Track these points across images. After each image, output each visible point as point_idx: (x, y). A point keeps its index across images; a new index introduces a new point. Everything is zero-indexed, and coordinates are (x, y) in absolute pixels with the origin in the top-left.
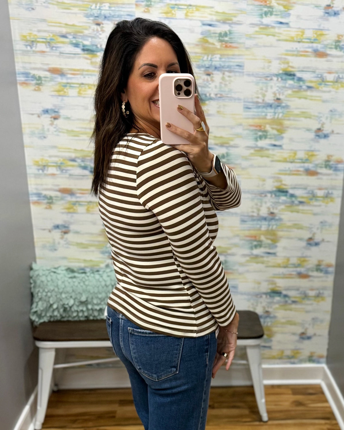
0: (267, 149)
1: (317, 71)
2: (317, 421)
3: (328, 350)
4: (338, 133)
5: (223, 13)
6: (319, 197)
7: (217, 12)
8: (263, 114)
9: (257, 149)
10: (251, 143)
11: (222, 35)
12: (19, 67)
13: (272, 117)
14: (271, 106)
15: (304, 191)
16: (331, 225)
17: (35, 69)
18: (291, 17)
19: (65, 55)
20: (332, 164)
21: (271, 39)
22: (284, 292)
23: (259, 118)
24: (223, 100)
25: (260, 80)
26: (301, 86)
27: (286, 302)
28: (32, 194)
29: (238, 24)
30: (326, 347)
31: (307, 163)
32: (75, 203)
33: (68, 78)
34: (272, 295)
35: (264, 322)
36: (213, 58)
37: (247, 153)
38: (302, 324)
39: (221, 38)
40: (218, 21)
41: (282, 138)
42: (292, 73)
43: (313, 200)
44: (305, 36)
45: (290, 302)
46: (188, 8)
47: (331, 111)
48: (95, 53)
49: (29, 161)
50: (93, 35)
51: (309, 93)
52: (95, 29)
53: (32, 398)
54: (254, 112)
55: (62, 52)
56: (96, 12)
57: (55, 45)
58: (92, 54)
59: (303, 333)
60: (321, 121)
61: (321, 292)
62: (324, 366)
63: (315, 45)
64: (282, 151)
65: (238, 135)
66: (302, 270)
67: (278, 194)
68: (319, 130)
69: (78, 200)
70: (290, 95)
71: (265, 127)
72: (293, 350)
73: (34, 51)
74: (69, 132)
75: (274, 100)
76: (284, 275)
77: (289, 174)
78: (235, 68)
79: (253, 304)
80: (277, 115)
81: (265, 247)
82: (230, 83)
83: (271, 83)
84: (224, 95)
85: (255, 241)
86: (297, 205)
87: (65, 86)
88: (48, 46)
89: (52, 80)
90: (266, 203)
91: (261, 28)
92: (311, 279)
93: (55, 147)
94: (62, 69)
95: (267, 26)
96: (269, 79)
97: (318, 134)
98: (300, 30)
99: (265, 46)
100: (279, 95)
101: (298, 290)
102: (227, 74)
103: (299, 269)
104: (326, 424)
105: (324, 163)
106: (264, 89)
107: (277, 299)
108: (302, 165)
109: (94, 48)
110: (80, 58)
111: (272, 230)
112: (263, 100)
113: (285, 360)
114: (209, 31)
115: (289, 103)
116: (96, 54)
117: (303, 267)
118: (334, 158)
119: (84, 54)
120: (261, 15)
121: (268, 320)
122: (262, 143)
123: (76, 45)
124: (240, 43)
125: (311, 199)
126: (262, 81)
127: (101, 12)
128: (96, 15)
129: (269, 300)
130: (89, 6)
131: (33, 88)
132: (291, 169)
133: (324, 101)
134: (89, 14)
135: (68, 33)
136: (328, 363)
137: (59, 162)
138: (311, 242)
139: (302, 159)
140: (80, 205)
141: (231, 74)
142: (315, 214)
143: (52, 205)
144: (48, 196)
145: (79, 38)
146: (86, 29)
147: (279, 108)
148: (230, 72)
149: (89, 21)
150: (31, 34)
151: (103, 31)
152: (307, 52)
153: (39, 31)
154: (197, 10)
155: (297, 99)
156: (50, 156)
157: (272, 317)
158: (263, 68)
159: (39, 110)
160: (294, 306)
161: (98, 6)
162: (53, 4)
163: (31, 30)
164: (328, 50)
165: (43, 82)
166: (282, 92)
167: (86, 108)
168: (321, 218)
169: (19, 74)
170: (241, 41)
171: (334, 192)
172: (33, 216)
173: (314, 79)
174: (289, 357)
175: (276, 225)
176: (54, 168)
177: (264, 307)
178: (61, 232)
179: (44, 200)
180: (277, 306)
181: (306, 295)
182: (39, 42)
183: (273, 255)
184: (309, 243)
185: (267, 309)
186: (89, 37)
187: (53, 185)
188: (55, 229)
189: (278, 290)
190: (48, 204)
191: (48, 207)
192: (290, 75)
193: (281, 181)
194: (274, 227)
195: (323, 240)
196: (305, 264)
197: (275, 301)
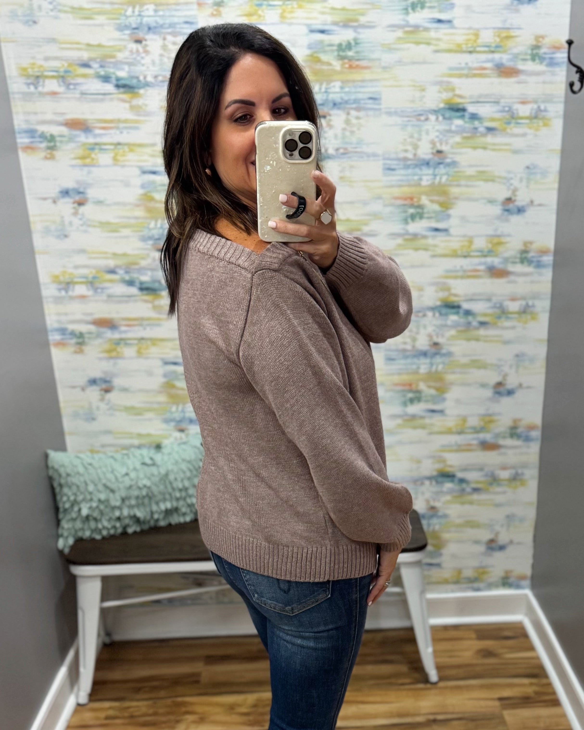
0: (425, 237)
1: (502, 101)
2: (517, 681)
3: (533, 566)
4: (540, 205)
5: (343, 9)
6: (512, 313)
7: (333, 9)
8: (416, 178)
9: (407, 237)
10: (398, 228)
11: (344, 47)
12: (19, 122)
13: (429, 183)
14: (427, 164)
15: (487, 305)
16: (532, 360)
17: (43, 122)
18: (456, 10)
19: (88, 97)
20: (533, 257)
21: (424, 51)
22: (460, 475)
23: (409, 186)
24: (349, 157)
25: (409, 121)
26: (476, 129)
27: (463, 490)
28: (52, 331)
29: (369, 26)
30: (530, 561)
31: (491, 256)
32: (118, 342)
33: (95, 136)
34: (440, 479)
35: (429, 525)
36: (329, 88)
37: (392, 244)
38: (490, 526)
39: (341, 53)
40: (335, 23)
41: (449, 216)
42: (461, 106)
43: (503, 319)
44: (480, 41)
45: (468, 490)
46: (284, 4)
47: (528, 168)
48: (136, 90)
49: (44, 278)
50: (131, 61)
51: (490, 139)
52: (134, 50)
53: (71, 655)
54: (400, 174)
55: (84, 92)
56: (133, 21)
57: (72, 81)
58: (133, 93)
59: (492, 541)
60: (511, 185)
61: (520, 471)
62: (528, 592)
63: (497, 56)
64: (448, 238)
65: (376, 216)
66: (487, 437)
67: (444, 311)
68: (509, 200)
69: (124, 336)
70: (458, 143)
71: (419, 199)
72: (476, 569)
73: (39, 93)
74: (104, 225)
75: (433, 153)
76: (460, 446)
77: (462, 277)
78: (366, 104)
80: (438, 178)
81: (427, 401)
82: (359, 129)
83: (428, 126)
84: (350, 150)
85: (411, 391)
86: (477, 328)
87: (92, 149)
88: (62, 84)
89: (71, 139)
90: (425, 327)
91: (406, 32)
92: (503, 450)
93: (82, 251)
94: (85, 120)
95: (416, 28)
96: (423, 118)
97: (507, 208)
98: (471, 31)
99: (414, 63)
100: (441, 144)
101: (481, 469)
102: (354, 113)
103: (482, 436)
104: (531, 684)
105: (519, 256)
106: (416, 135)
107: (448, 485)
108: (483, 260)
109: (134, 81)
110: (112, 100)
111: (436, 372)
112: (415, 155)
113: (465, 586)
114: (321, 42)
115: (457, 158)
116: (137, 93)
117: (488, 431)
118: (535, 246)
119: (119, 93)
120: (406, 9)
121: (435, 521)
122: (415, 227)
123: (106, 79)
124: (373, 60)
125: (499, 317)
126: (411, 123)
127: (142, 20)
128: (134, 26)
129: (435, 488)
130: (123, 12)
131: (43, 154)
132: (465, 268)
133: (516, 152)
134: (123, 25)
135: (91, 59)
136: (533, 587)
137: (90, 276)
138: (501, 389)
139: (481, 251)
140: (126, 344)
141: (361, 114)
142: (506, 342)
143: (83, 347)
144: (77, 332)
145: (109, 67)
146: (120, 51)
147: (442, 166)
148: (358, 109)
149: (123, 37)
150: (33, 64)
151: (147, 52)
152: (484, 69)
153: (47, 59)
154: (300, 7)
155: (469, 150)
156: (76, 267)
157: (441, 517)
158: (413, 101)
159: (54, 192)
160: (475, 497)
161: (137, 9)
162: (66, 12)
163: (33, 58)
164: (520, 62)
165: (58, 144)
166: (445, 139)
167: (127, 184)
168: (517, 348)
169: (20, 133)
170: (374, 56)
171: (537, 303)
172: (56, 366)
173: (498, 116)
174: (470, 580)
175: (443, 363)
176: (83, 286)
177: (428, 501)
178: (101, 390)
179: (71, 339)
180: (448, 498)
181: (495, 477)
182: (46, 77)
183: (440, 414)
184: (498, 391)
185: (432, 504)
186: (126, 63)
187: (84, 314)
188: (91, 385)
189: (449, 472)
190: (78, 346)
191: (78, 350)
192: (458, 110)
193: (449, 289)
194: (440, 367)
195: (520, 385)
196: (492, 426)
197: (444, 489)
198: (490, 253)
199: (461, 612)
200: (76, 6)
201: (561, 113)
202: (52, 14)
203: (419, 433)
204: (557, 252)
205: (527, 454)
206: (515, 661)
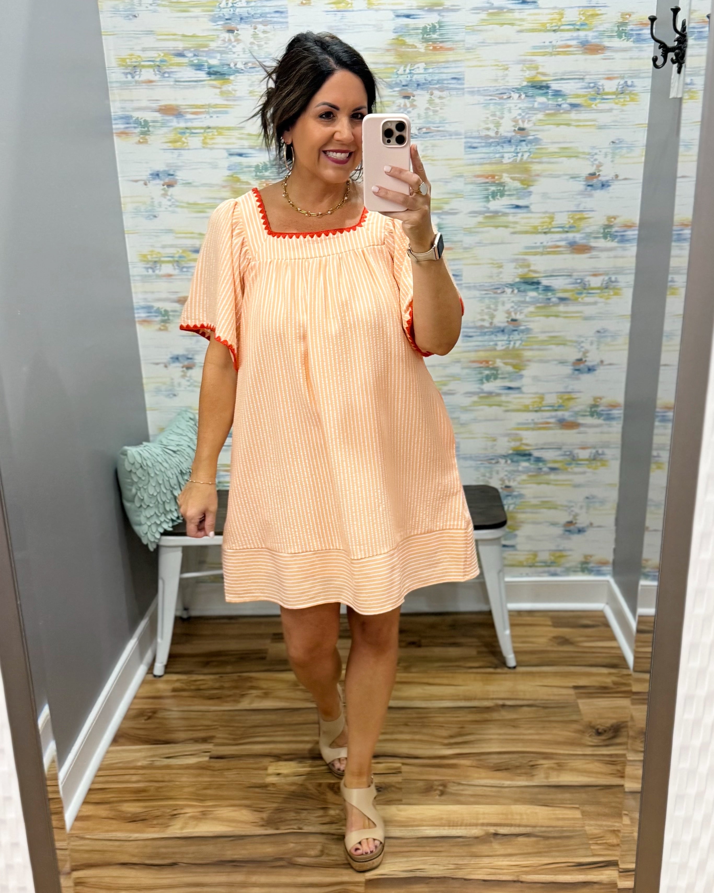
0: (505, 214)
1: (588, 77)
2: (594, 670)
3: (615, 550)
4: (625, 179)
6: (593, 289)
8: (498, 155)
9: (488, 214)
10: (479, 205)
11: (428, 30)
12: (115, 108)
13: (511, 160)
14: (509, 141)
15: (569, 280)
16: (614, 336)
17: (139, 109)
19: (181, 84)
20: (617, 232)
21: (508, 31)
22: (536, 454)
23: (490, 164)
24: (431, 136)
25: (491, 100)
26: (559, 105)
27: (540, 470)
28: (138, 309)
29: (454, 10)
30: (612, 546)
31: (573, 232)
33: (187, 121)
34: (516, 458)
36: (414, 70)
37: (472, 222)
38: (568, 508)
39: (426, 36)
40: (421, 8)
41: (530, 193)
42: (544, 84)
43: (584, 295)
44: (565, 20)
45: (545, 469)
47: (613, 142)
48: (227, 77)
49: (132, 257)
50: (223, 49)
51: (573, 115)
52: (227, 39)
54: (482, 152)
55: (178, 79)
56: (227, 13)
57: (167, 70)
58: (224, 79)
59: (570, 523)
60: (596, 160)
61: (601, 451)
62: (609, 579)
63: (582, 34)
64: (529, 215)
65: (457, 194)
66: (566, 415)
67: (523, 287)
68: (593, 175)
70: (540, 120)
71: (501, 177)
72: (553, 552)
73: (136, 82)
74: (191, 205)
75: (515, 131)
76: (536, 424)
77: (542, 254)
78: (450, 84)
79: (484, 475)
80: (520, 155)
81: (503, 378)
82: (442, 109)
83: (510, 104)
84: (433, 128)
85: (487, 368)
86: (556, 305)
87: (184, 133)
88: (157, 72)
89: (164, 124)
90: (503, 303)
91: (491, 14)
92: (582, 429)
93: (170, 231)
94: (178, 106)
95: (500, 10)
96: (505, 97)
97: (590, 183)
98: (556, 11)
99: (497, 43)
100: (523, 121)
101: (559, 448)
102: (437, 93)
103: (560, 414)
104: (610, 674)
106: (498, 113)
107: (524, 464)
108: (564, 236)
109: (226, 68)
110: (203, 86)
111: (514, 348)
112: (497, 133)
113: (540, 569)
114: (406, 26)
115: (540, 135)
116: (228, 79)
117: (567, 409)
118: (619, 221)
119: (211, 80)
121: (511, 500)
122: (495, 205)
123: (199, 67)
124: (457, 42)
125: (580, 293)
126: (493, 101)
127: (234, 11)
128: (227, 17)
129: (510, 467)
130: (217, 4)
131: (136, 139)
132: (545, 244)
134: (217, 16)
135: (186, 49)
136: (615, 574)
137: (177, 255)
138: (582, 366)
139: (562, 227)
141: (445, 94)
142: (586, 318)
143: (167, 325)
144: (163, 310)
145: (203, 56)
146: (212, 40)
147: (524, 143)
148: (441, 89)
149: (215, 27)
150: (132, 55)
151: (238, 41)
152: (569, 46)
153: (144, 50)
155: (553, 127)
156: (164, 247)
157: (516, 497)
158: (496, 80)
159: (145, 174)
160: (552, 476)
161: (230, 1)
162: (164, 6)
163: (132, 49)
164: (606, 39)
165: (151, 129)
166: (527, 116)
167: (215, 166)
168: (598, 325)
169: (115, 119)
170: (457, 38)
171: (620, 278)
172: (141, 342)
173: (582, 92)
174: (547, 564)
175: (521, 340)
176: (170, 265)
177: (502, 480)
178: (183, 367)
179: (156, 316)
180: (524, 477)
181: (574, 456)
182: (144, 66)
183: (517, 391)
184: (577, 368)
185: (507, 483)
186: (219, 52)
187: (169, 292)
188: (174, 362)
189: (525, 450)
190: (163, 324)
191: (162, 328)
192: (541, 88)
193: (529, 266)
194: (518, 344)
195: (602, 362)
196: (571, 403)
197: (520, 468)
198: (571, 228)
199: (536, 599)
201: (649, 88)
202: (151, 8)
203: (495, 411)
204: (643, 226)
205: (608, 433)
206: (594, 650)
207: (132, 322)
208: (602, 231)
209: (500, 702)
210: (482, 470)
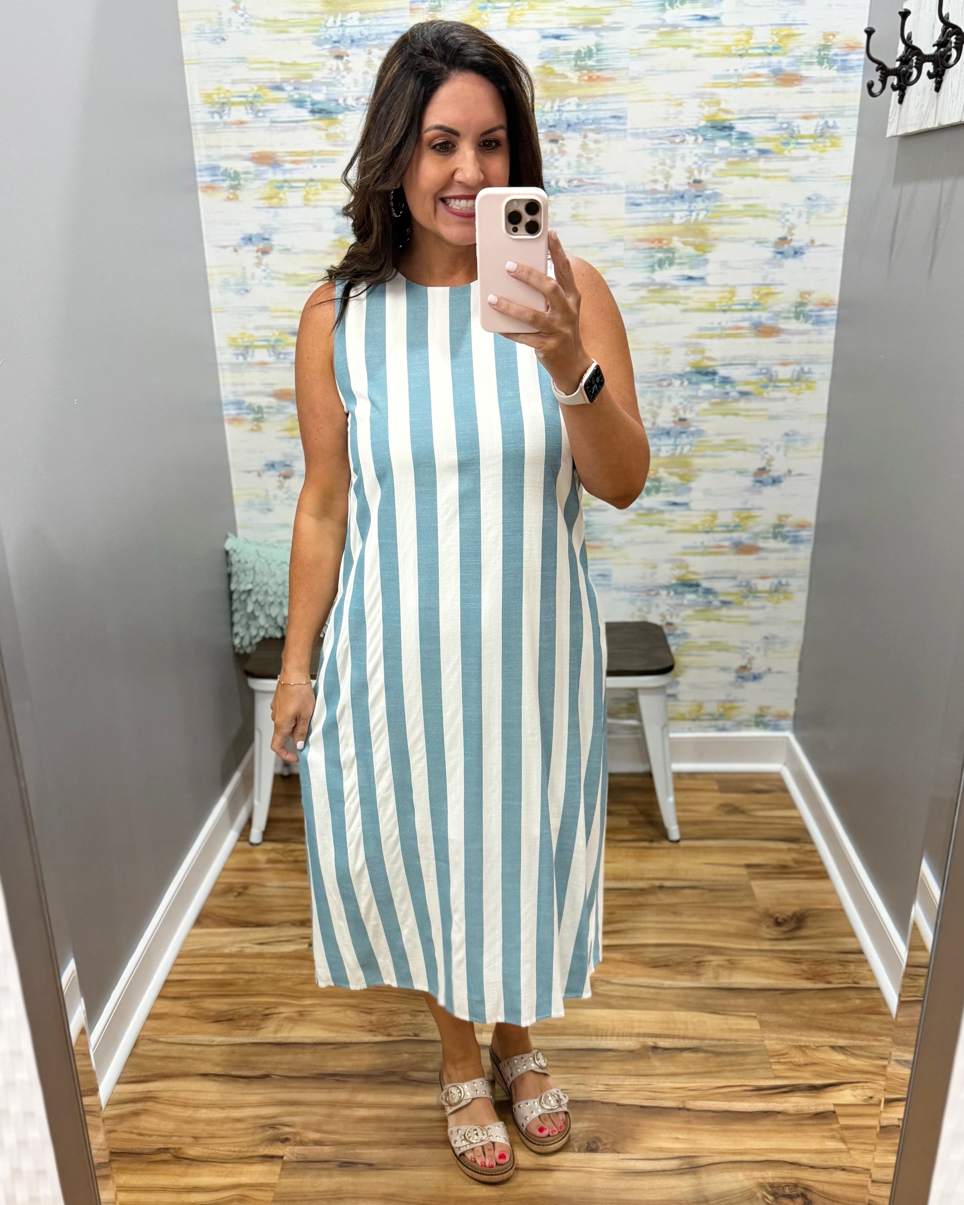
0: (675, 287)
1: (780, 115)
2: (772, 845)
3: (797, 701)
4: (823, 245)
5: (584, 9)
6: (781, 381)
7: (571, 8)
9: (653, 287)
10: (642, 276)
11: (583, 54)
12: (200, 158)
13: (683, 220)
14: (682, 197)
15: (752, 370)
16: (806, 440)
17: (227, 157)
18: (724, 4)
19: (279, 125)
20: (811, 311)
21: (683, 56)
22: (705, 584)
23: (658, 224)
24: (585, 191)
25: (660, 144)
26: (745, 151)
27: (709, 603)
28: (226, 405)
29: (615, 28)
30: (793, 695)
31: (757, 310)
33: (285, 171)
34: (680, 589)
36: (563, 106)
37: (633, 297)
38: (741, 650)
39: (579, 63)
40: (574, 27)
41: (706, 261)
42: (727, 124)
43: (770, 389)
44: (754, 42)
45: (716, 603)
46: (512, 6)
47: (809, 199)
48: (334, 116)
49: (220, 341)
50: (330, 80)
51: (762, 164)
52: (334, 68)
54: (647, 211)
55: (274, 120)
56: (335, 33)
57: (262, 108)
58: (331, 119)
59: (744, 668)
60: (787, 221)
61: (784, 581)
62: (789, 735)
63: (774, 59)
64: (703, 288)
65: (616, 262)
66: (743, 537)
67: (695, 378)
68: (783, 240)
70: (721, 170)
71: (670, 241)
72: (722, 703)
73: (225, 123)
74: (291, 277)
75: (689, 184)
76: (706, 547)
77: (720, 337)
78: (609, 124)
79: (640, 610)
80: (694, 214)
81: (667, 492)
82: (597, 155)
83: (683, 149)
84: (586, 181)
86: (736, 400)
87: (281, 187)
88: (250, 111)
89: (258, 176)
90: (670, 399)
91: (661, 33)
92: (763, 554)
93: (264, 309)
94: (274, 153)
95: (674, 28)
96: (678, 140)
97: (780, 249)
98: (744, 30)
99: (670, 71)
100: (700, 172)
101: (734, 577)
102: (591, 136)
103: (736, 535)
104: (790, 850)
106: (668, 162)
107: (691, 597)
108: (747, 315)
109: (333, 105)
110: (306, 128)
111: (682, 455)
112: (666, 186)
113: (706, 723)
114: (556, 49)
115: (719, 189)
116: (336, 119)
117: (745, 530)
119: (315, 120)
120: (663, 5)
122: (662, 275)
123: (300, 103)
124: (619, 69)
125: (766, 386)
126: (664, 146)
127: (344, 31)
128: (335, 39)
129: (673, 600)
130: (323, 22)
131: (225, 195)
132: (724, 324)
133: (794, 179)
134: (322, 38)
135: (284, 81)
136: (796, 729)
137: (274, 339)
139: (745, 304)
141: (601, 137)
142: (772, 418)
143: (261, 424)
144: (255, 406)
145: (305, 89)
146: (317, 69)
147: (700, 200)
148: (598, 131)
149: (321, 53)
150: (220, 89)
151: (348, 70)
152: (758, 76)
153: (234, 82)
154: (532, 8)
155: (736, 179)
156: (257, 328)
157: (679, 636)
158: (666, 119)
159: (236, 238)
160: (724, 612)
161: (339, 18)
162: (258, 25)
163: (220, 82)
164: (804, 67)
165: (242, 182)
166: (705, 165)
167: (319, 229)
168: (787, 426)
169: (200, 170)
170: (620, 65)
171: (815, 368)
172: (230, 446)
173: (773, 134)
174: (714, 717)
175: (690, 444)
176: (265, 351)
177: (663, 616)
178: (279, 476)
179: (248, 414)
180: (690, 612)
181: (751, 588)
182: (233, 104)
183: (683, 508)
184: (759, 479)
185: (669, 619)
186: (324, 84)
187: (263, 384)
188: (269, 470)
189: (692, 580)
190: (255, 423)
191: (255, 428)
192: (723, 128)
193: (703, 352)
194: (686, 449)
195: (790, 472)
196: (750, 523)
197: (685, 602)
198: (756, 306)
199: (700, 758)
200: (270, 18)
201: (855, 129)
202: (242, 28)
203: (657, 531)
204: (843, 304)
205: (794, 559)
206: (769, 820)
207: (220, 421)
208: (793, 309)
209: (657, 883)
210: (639, 603)
